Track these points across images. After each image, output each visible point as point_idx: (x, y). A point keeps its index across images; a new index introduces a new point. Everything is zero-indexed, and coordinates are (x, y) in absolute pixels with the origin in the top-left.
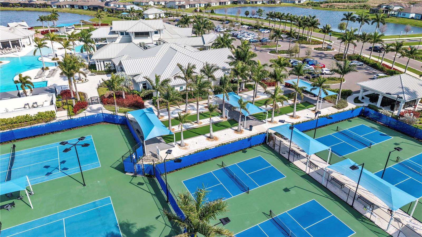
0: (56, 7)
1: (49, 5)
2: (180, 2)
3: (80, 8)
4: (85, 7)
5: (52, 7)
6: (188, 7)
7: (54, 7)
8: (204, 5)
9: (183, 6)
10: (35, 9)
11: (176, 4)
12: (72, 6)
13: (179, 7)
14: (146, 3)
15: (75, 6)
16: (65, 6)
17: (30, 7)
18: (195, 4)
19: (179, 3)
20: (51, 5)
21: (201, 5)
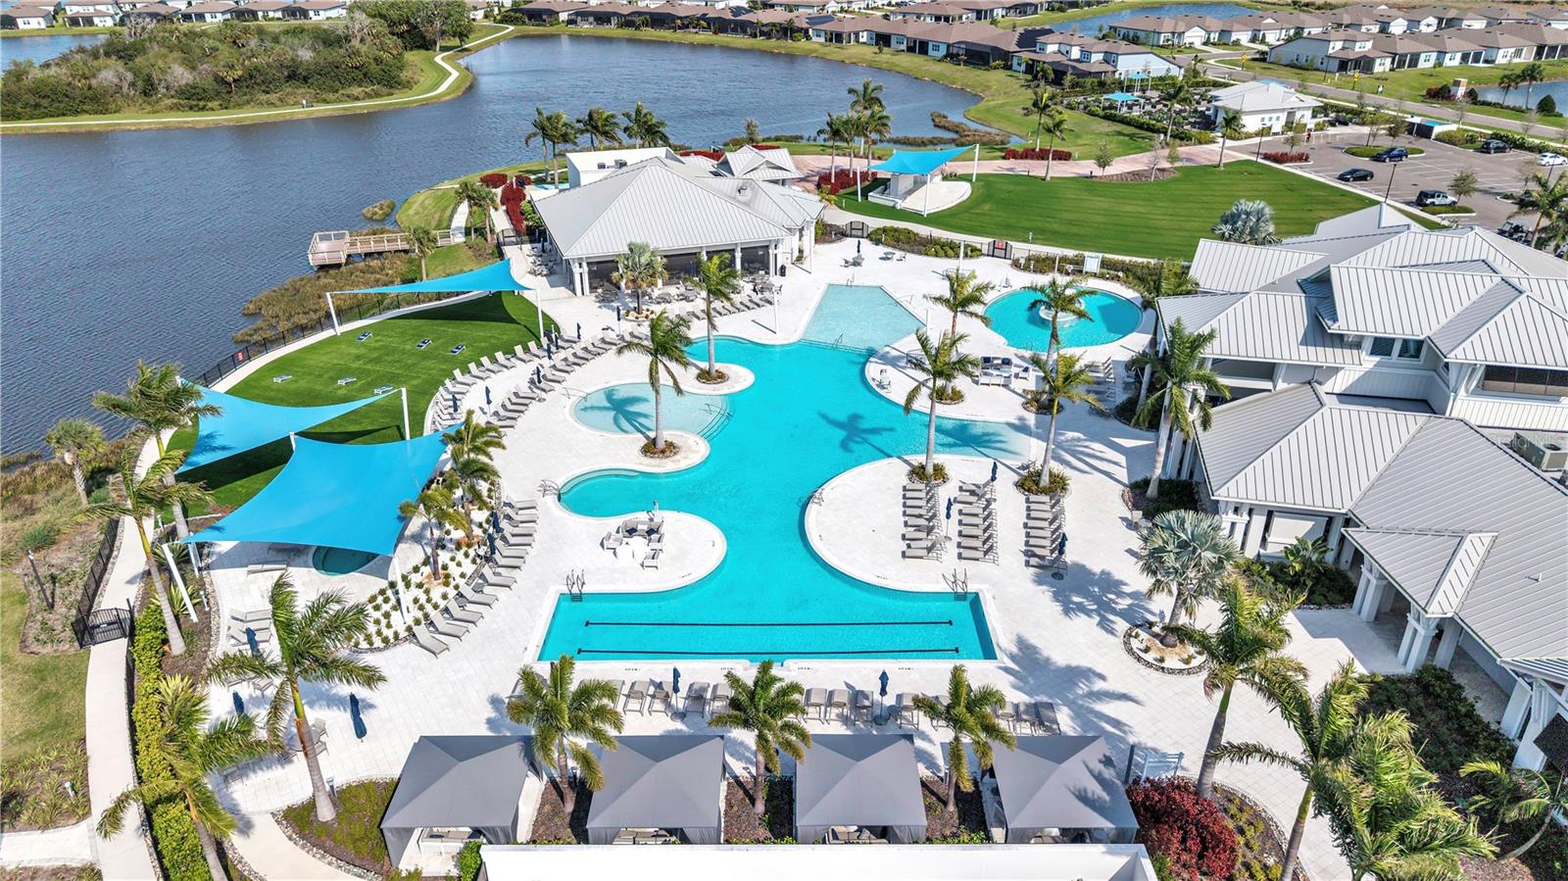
0: (822, 40)
1: (800, 30)
2: (1347, 45)
3: (911, 49)
4: (936, 48)
5: (808, 38)
6: (1382, 66)
7: (815, 39)
8: (1459, 56)
9: (1365, 64)
10: (752, 41)
11: (1330, 51)
12: (883, 40)
13: (1343, 65)
14: (1173, 33)
15: (893, 40)
16: (857, 34)
17: (734, 31)
18: (1419, 55)
19: (1343, 49)
20: (807, 31)
21: (1448, 56)
